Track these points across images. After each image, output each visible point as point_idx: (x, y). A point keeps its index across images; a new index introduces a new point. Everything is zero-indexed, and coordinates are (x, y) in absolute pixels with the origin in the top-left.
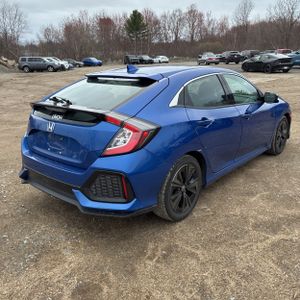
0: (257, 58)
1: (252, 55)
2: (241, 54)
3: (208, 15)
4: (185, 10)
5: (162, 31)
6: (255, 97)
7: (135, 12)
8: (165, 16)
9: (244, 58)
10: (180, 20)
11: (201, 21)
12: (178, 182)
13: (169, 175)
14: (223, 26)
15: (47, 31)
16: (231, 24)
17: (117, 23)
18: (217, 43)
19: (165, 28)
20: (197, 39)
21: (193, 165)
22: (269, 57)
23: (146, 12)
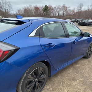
0: (83, 21)
1: (82, 20)
2: (78, 20)
3: (69, 7)
4: (62, 6)
5: (54, 12)
6: (80, 34)
7: (46, 6)
8: (55, 7)
9: (79, 21)
10: (60, 9)
11: (67, 9)
12: (32, 78)
13: (25, 75)
14: (73, 11)
15: (19, 11)
16: (76, 11)
17: (40, 9)
18: (71, 16)
19: (55, 11)
20: (65, 15)
21: (43, 67)
22: (88, 21)
23: (50, 6)
